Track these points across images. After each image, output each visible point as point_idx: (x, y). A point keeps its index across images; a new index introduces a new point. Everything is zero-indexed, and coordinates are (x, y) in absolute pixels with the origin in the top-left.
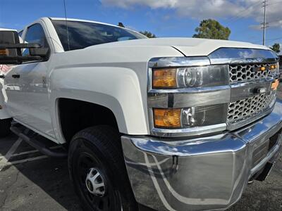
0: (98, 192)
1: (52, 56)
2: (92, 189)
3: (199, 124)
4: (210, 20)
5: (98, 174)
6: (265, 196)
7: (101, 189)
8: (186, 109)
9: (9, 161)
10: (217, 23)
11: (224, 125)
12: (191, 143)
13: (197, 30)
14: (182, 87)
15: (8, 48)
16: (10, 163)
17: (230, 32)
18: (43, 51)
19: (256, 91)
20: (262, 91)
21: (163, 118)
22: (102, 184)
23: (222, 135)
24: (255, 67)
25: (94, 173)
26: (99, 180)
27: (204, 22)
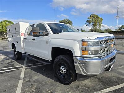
0: (64, 73)
1: (49, 35)
2: (62, 72)
3: (92, 54)
4: (94, 15)
5: (64, 68)
6: (110, 78)
7: (65, 72)
8: (89, 51)
9: (26, 67)
10: (97, 16)
11: (98, 55)
12: (90, 59)
13: (88, 18)
14: (89, 46)
15: (37, 32)
16: (26, 68)
17: (102, 20)
18: (46, 33)
19: (106, 47)
20: (108, 47)
21: (84, 53)
22: (65, 70)
23: (98, 57)
24: (106, 41)
25: (63, 67)
26: (64, 69)
27: (92, 15)
